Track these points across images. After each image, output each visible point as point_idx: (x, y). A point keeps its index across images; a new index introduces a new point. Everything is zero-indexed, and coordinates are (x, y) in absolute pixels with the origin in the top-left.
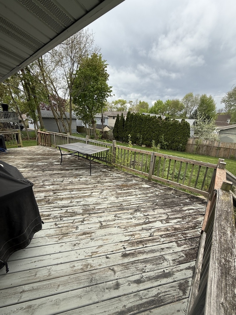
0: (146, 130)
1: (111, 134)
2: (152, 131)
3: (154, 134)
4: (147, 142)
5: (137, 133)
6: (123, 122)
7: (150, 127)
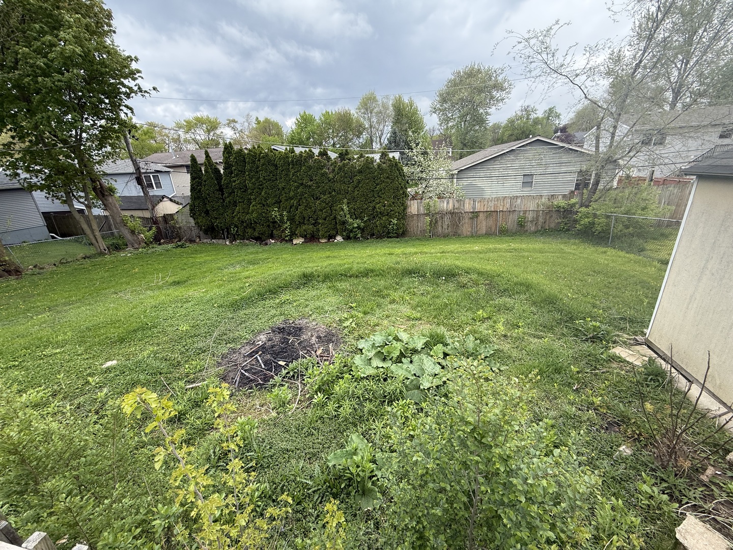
0: (295, 195)
1: (186, 222)
2: (313, 196)
3: (318, 202)
4: (304, 230)
5: (269, 206)
6: (217, 179)
7: (302, 184)
